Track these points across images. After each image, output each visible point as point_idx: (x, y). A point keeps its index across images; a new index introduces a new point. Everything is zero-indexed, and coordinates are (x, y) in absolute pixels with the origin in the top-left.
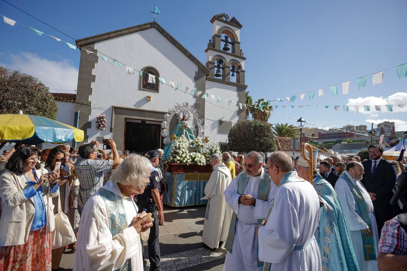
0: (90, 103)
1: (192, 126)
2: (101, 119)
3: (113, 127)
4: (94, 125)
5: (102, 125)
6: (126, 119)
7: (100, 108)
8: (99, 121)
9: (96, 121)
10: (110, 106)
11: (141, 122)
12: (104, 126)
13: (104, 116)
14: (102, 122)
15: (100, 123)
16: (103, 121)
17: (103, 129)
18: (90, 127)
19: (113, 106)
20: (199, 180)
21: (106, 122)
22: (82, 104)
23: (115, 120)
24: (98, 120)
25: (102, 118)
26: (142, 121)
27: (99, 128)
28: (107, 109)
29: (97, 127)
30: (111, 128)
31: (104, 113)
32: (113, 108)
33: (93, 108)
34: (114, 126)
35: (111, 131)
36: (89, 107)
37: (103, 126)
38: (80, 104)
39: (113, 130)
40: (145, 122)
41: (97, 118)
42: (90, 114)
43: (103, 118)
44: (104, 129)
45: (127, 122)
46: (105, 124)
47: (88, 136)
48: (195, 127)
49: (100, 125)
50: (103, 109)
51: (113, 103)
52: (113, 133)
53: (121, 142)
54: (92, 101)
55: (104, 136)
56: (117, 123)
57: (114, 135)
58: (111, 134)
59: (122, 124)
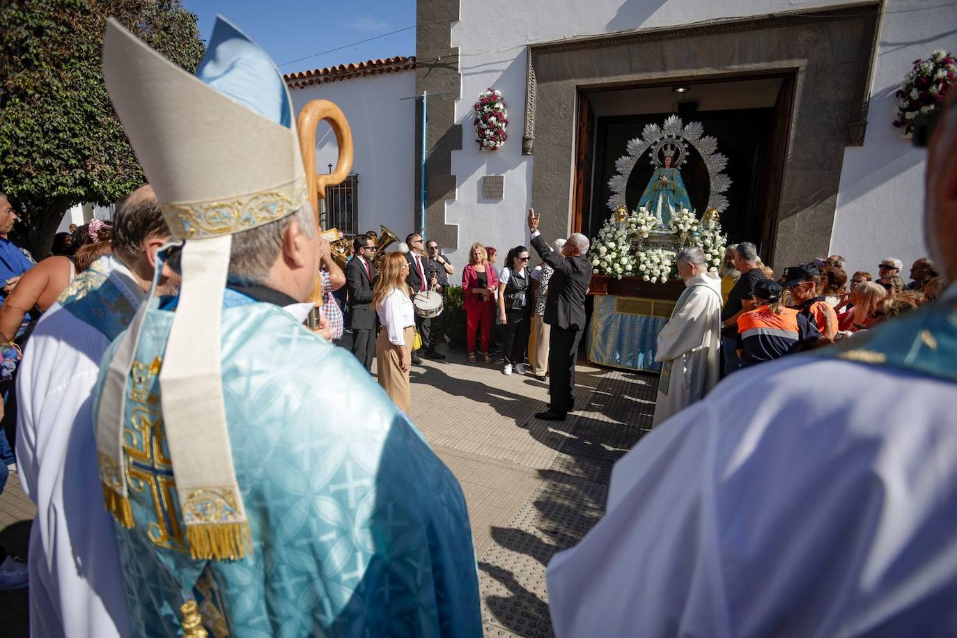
0: (455, 53)
2: (485, 107)
3: (532, 132)
4: (469, 136)
5: (488, 132)
6: (581, 91)
7: (487, 68)
8: (479, 116)
9: (473, 117)
10: (521, 49)
13: (498, 92)
14: (489, 120)
15: (482, 122)
16: (491, 115)
17: (495, 148)
18: (459, 146)
19: (528, 46)
20: (652, 317)
22: (431, 67)
23: (538, 103)
24: (476, 114)
25: (491, 104)
27: (481, 145)
28: (505, 66)
29: (475, 140)
30: (525, 140)
31: (498, 84)
32: (527, 55)
33: (465, 75)
34: (535, 132)
35: (525, 151)
36: (453, 71)
37: (492, 133)
38: (427, 65)
39: (531, 144)
41: (476, 106)
42: (458, 97)
43: (492, 100)
44: (500, 145)
46: (501, 124)
47: (455, 177)
49: (484, 130)
50: (496, 69)
51: (529, 34)
52: (531, 158)
53: (562, 194)
54: (461, 45)
55: (503, 175)
56: (545, 115)
57: (534, 167)
58: (525, 164)
59: (564, 115)
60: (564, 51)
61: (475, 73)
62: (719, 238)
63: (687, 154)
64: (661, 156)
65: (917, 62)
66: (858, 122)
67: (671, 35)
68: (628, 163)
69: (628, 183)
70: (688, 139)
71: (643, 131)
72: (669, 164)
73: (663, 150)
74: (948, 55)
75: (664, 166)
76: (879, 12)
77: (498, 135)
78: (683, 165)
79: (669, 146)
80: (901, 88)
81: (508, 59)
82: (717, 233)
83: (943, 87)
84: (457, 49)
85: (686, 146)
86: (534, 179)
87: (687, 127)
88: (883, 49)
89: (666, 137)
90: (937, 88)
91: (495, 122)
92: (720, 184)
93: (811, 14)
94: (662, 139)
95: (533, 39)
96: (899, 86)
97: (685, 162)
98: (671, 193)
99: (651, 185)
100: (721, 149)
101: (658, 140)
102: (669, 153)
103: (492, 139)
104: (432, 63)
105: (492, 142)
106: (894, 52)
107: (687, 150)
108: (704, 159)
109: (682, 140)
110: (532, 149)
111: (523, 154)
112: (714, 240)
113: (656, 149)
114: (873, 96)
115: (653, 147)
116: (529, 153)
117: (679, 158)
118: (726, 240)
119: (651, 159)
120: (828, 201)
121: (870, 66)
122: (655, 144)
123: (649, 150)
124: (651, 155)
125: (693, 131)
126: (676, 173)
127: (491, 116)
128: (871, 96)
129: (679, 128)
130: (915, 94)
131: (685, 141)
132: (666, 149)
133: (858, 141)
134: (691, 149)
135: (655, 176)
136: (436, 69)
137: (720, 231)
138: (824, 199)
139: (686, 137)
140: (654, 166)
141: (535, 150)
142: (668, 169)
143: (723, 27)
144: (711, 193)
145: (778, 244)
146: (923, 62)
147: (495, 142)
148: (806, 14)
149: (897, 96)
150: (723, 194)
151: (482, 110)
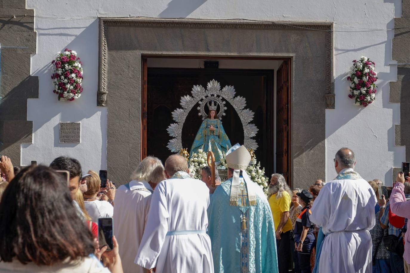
0: (30, 14)
1: (386, 65)
2: (66, 65)
3: (105, 88)
4: (46, 87)
5: (68, 86)
6: (144, 58)
7: (63, 31)
8: (60, 72)
9: (52, 72)
10: (93, 20)
11: (203, 67)
12: (76, 88)
13: (74, 53)
14: (70, 76)
15: (63, 77)
17: (73, 99)
18: (35, 95)
19: (99, 18)
21: (82, 73)
22: (5, 23)
23: (110, 64)
24: (57, 70)
25: (70, 63)
26: (206, 63)
27: (61, 96)
28: (78, 32)
29: (54, 91)
30: (100, 94)
32: (100, 25)
34: (108, 88)
35: (99, 103)
37: (72, 87)
39: (105, 97)
40: (217, 63)
42: (34, 51)
43: (71, 60)
44: (77, 96)
45: (149, 69)
46: (79, 80)
47: (31, 123)
48: (396, 70)
49: (64, 84)
50: (70, 33)
51: (100, 9)
52: (105, 109)
53: (134, 139)
54: (36, 8)
55: (80, 122)
56: (116, 74)
57: (108, 116)
58: (99, 113)
59: (133, 76)
60: (130, 26)
61: (49, 35)
62: (260, 171)
63: (226, 108)
64: (207, 110)
65: (354, 61)
66: (330, 94)
67: (211, 26)
68: (181, 114)
69: (182, 130)
70: (226, 98)
71: (192, 90)
72: (214, 116)
73: (208, 105)
74: (368, 59)
75: (209, 117)
76: (332, 31)
77: (77, 89)
78: (223, 117)
79: (213, 103)
80: (349, 75)
81: (81, 26)
82: (258, 168)
83: (369, 78)
84: (32, 11)
85: (224, 103)
86: (108, 126)
87: (224, 89)
88: (336, 52)
89: (209, 95)
90: (366, 78)
91: (75, 78)
92: (250, 131)
93: (296, 25)
94: (206, 97)
95: (103, 12)
96: (347, 74)
97: (224, 114)
98: (217, 138)
99: (201, 132)
100: (248, 106)
101: (204, 98)
102: (213, 108)
103: (72, 92)
104: (6, 19)
105: (71, 94)
106: (342, 54)
107: (225, 105)
108: (238, 112)
109: (221, 98)
110: (106, 101)
111: (98, 105)
112: (257, 172)
113: (203, 104)
114: (336, 79)
115: (200, 103)
116: (103, 105)
117: (220, 111)
118: (264, 172)
119: (199, 111)
120: (320, 144)
121: (332, 61)
122: (202, 100)
123: (198, 105)
124: (199, 108)
125: (228, 92)
126: (219, 122)
127: (71, 73)
128: (335, 78)
129: (219, 89)
130: (356, 80)
131: (223, 99)
132: (210, 105)
133: (332, 106)
134: (228, 104)
135: (203, 125)
136: (10, 25)
137: (260, 166)
138: (318, 143)
139: (224, 96)
140: (201, 116)
141: (108, 102)
142: (212, 119)
143: (245, 26)
144: (245, 138)
145: (294, 174)
146: (357, 62)
147: (74, 94)
148: (294, 25)
149: (348, 79)
150: (253, 138)
151: (63, 68)
